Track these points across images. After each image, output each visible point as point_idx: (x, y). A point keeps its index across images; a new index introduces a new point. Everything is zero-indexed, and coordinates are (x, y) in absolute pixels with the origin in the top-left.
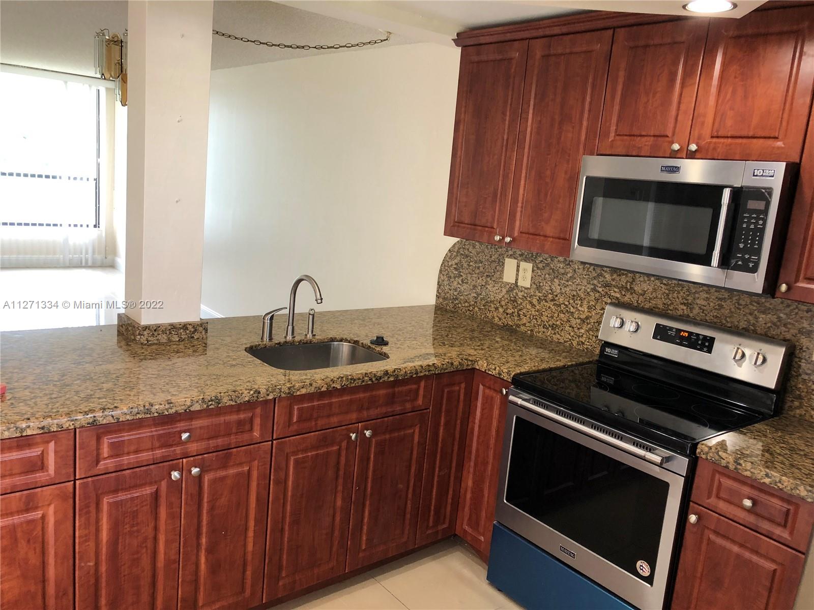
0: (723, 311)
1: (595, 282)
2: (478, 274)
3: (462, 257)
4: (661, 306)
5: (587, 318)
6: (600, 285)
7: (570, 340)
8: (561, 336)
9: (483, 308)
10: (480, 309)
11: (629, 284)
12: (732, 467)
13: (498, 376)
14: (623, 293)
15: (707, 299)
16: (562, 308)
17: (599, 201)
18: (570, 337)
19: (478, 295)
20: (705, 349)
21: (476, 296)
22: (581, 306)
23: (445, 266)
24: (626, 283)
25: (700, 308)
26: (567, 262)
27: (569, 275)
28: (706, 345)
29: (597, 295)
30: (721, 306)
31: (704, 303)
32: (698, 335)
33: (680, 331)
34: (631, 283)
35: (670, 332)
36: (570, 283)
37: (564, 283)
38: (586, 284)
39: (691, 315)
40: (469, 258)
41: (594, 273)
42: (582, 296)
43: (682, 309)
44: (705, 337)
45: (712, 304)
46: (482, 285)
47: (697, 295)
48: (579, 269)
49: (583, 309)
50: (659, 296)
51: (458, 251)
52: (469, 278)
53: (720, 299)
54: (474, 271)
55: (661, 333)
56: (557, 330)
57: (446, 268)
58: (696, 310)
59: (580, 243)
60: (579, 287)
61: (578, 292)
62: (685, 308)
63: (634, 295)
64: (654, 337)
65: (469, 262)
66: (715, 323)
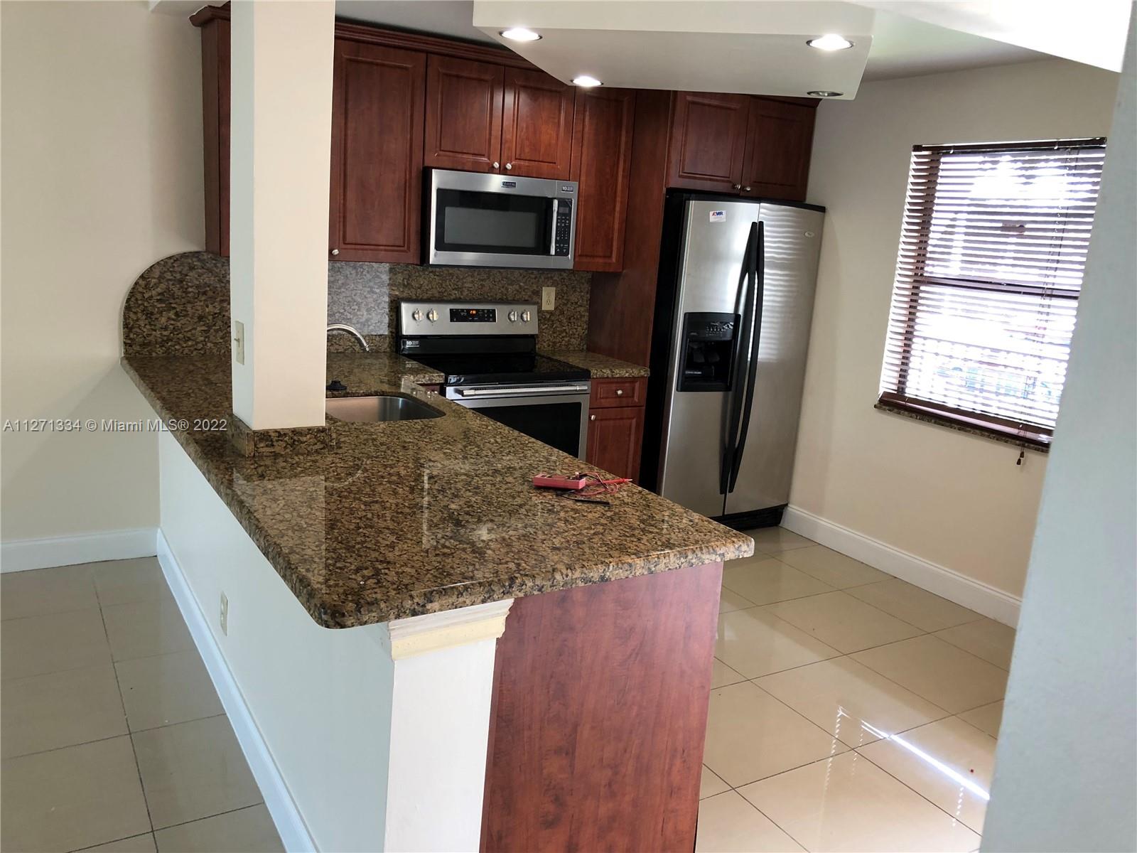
2: (205, 300)
3: (171, 283)
10: (215, 344)
14: (401, 289)
15: (473, 282)
16: (337, 317)
18: (350, 344)
19: (210, 327)
20: (491, 320)
21: (206, 329)
22: (359, 310)
23: (137, 300)
24: (403, 280)
25: (468, 290)
27: (340, 282)
29: (375, 296)
30: (483, 286)
31: (470, 285)
32: (483, 310)
33: (468, 311)
34: (408, 280)
35: (462, 314)
36: (343, 290)
40: (184, 283)
44: (488, 310)
45: (476, 285)
46: (216, 314)
47: (465, 280)
51: (160, 277)
52: (189, 309)
54: (196, 298)
55: (456, 316)
57: (140, 302)
59: (437, 248)
64: (452, 320)
65: (186, 289)
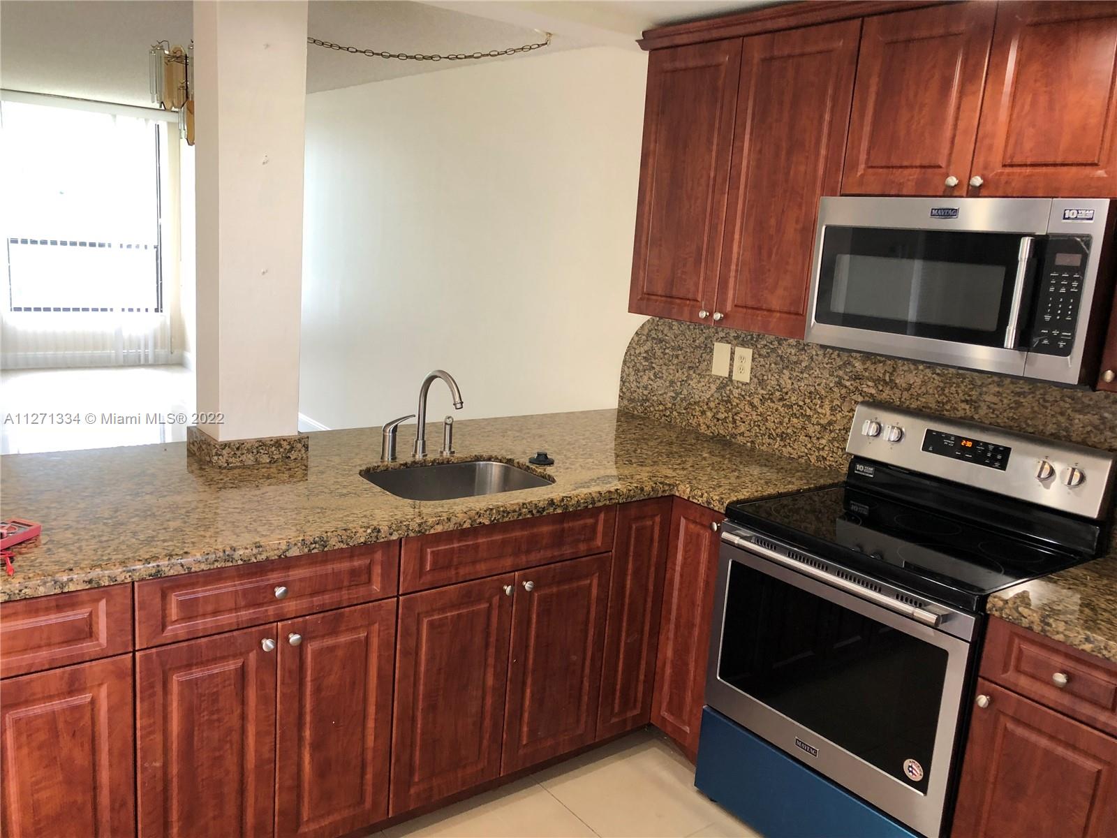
0: (1021, 410)
1: (841, 373)
2: (677, 365)
3: (655, 341)
4: (933, 405)
5: (830, 423)
6: (847, 378)
7: (807, 454)
8: (793, 449)
9: (684, 411)
10: (679, 413)
11: (888, 375)
12: (1037, 628)
13: (706, 505)
14: (881, 388)
15: (998, 394)
16: (795, 411)
17: (845, 260)
18: (806, 451)
19: (677, 394)
20: (997, 464)
21: (674, 395)
22: (821, 407)
23: (630, 355)
24: (884, 374)
25: (989, 407)
26: (801, 347)
27: (804, 364)
28: (999, 458)
29: (843, 391)
30: (1019, 404)
31: (995, 399)
32: (986, 444)
33: (961, 439)
34: (891, 374)
35: (946, 442)
36: (805, 375)
37: (797, 376)
38: (828, 376)
39: (976, 417)
40: (664, 343)
41: (838, 360)
42: (823, 392)
43: (964, 409)
44: (996, 447)
45: (1005, 401)
46: (683, 381)
47: (984, 389)
48: (817, 355)
49: (824, 412)
50: (931, 391)
51: (648, 334)
52: (664, 371)
53: (1019, 394)
54: (670, 361)
55: (934, 443)
56: (788, 441)
57: (632, 358)
58: (983, 410)
59: (819, 319)
60: (818, 381)
61: (817, 387)
62: (967, 407)
63: (895, 390)
64: (925, 448)
65: (665, 349)
66: (1011, 427)
